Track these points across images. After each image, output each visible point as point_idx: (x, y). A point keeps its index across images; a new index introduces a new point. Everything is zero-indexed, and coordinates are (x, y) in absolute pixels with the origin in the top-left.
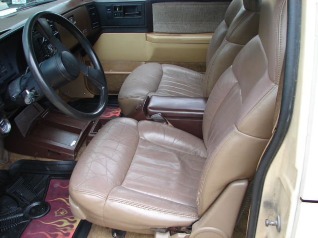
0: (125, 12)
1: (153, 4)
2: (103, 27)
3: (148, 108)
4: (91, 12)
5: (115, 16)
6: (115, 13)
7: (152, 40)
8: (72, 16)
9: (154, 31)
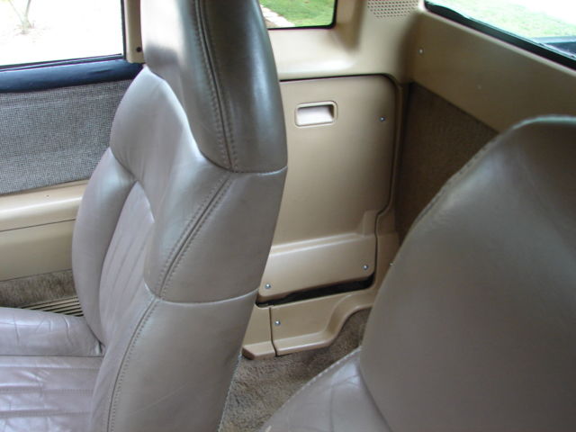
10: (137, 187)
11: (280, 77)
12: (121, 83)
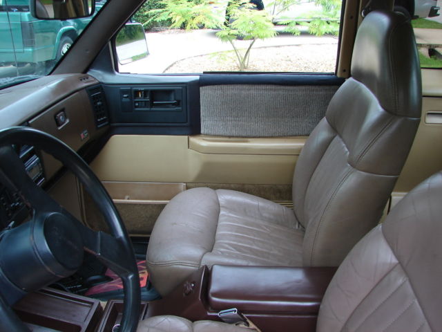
0: (152, 99)
1: (201, 88)
2: (115, 124)
3: (210, 295)
4: (95, 99)
5: (136, 107)
6: (136, 102)
7: (198, 149)
8: (63, 110)
9: (202, 132)
10: (337, 138)
11: (423, 94)
12: (333, 87)
